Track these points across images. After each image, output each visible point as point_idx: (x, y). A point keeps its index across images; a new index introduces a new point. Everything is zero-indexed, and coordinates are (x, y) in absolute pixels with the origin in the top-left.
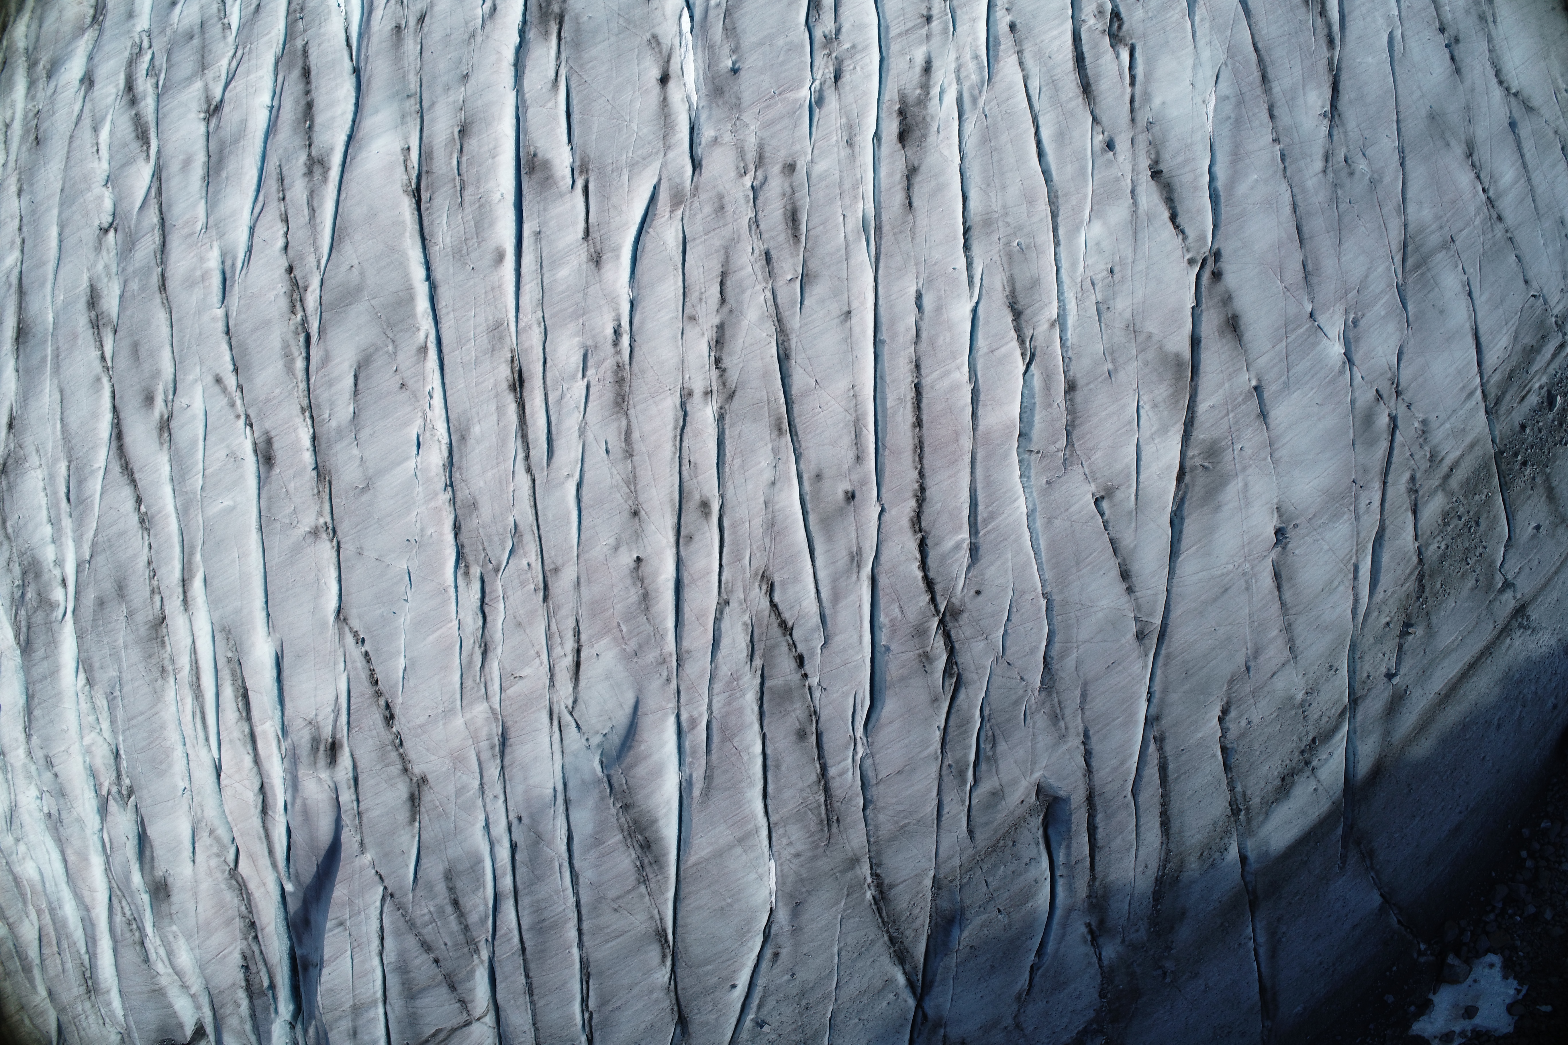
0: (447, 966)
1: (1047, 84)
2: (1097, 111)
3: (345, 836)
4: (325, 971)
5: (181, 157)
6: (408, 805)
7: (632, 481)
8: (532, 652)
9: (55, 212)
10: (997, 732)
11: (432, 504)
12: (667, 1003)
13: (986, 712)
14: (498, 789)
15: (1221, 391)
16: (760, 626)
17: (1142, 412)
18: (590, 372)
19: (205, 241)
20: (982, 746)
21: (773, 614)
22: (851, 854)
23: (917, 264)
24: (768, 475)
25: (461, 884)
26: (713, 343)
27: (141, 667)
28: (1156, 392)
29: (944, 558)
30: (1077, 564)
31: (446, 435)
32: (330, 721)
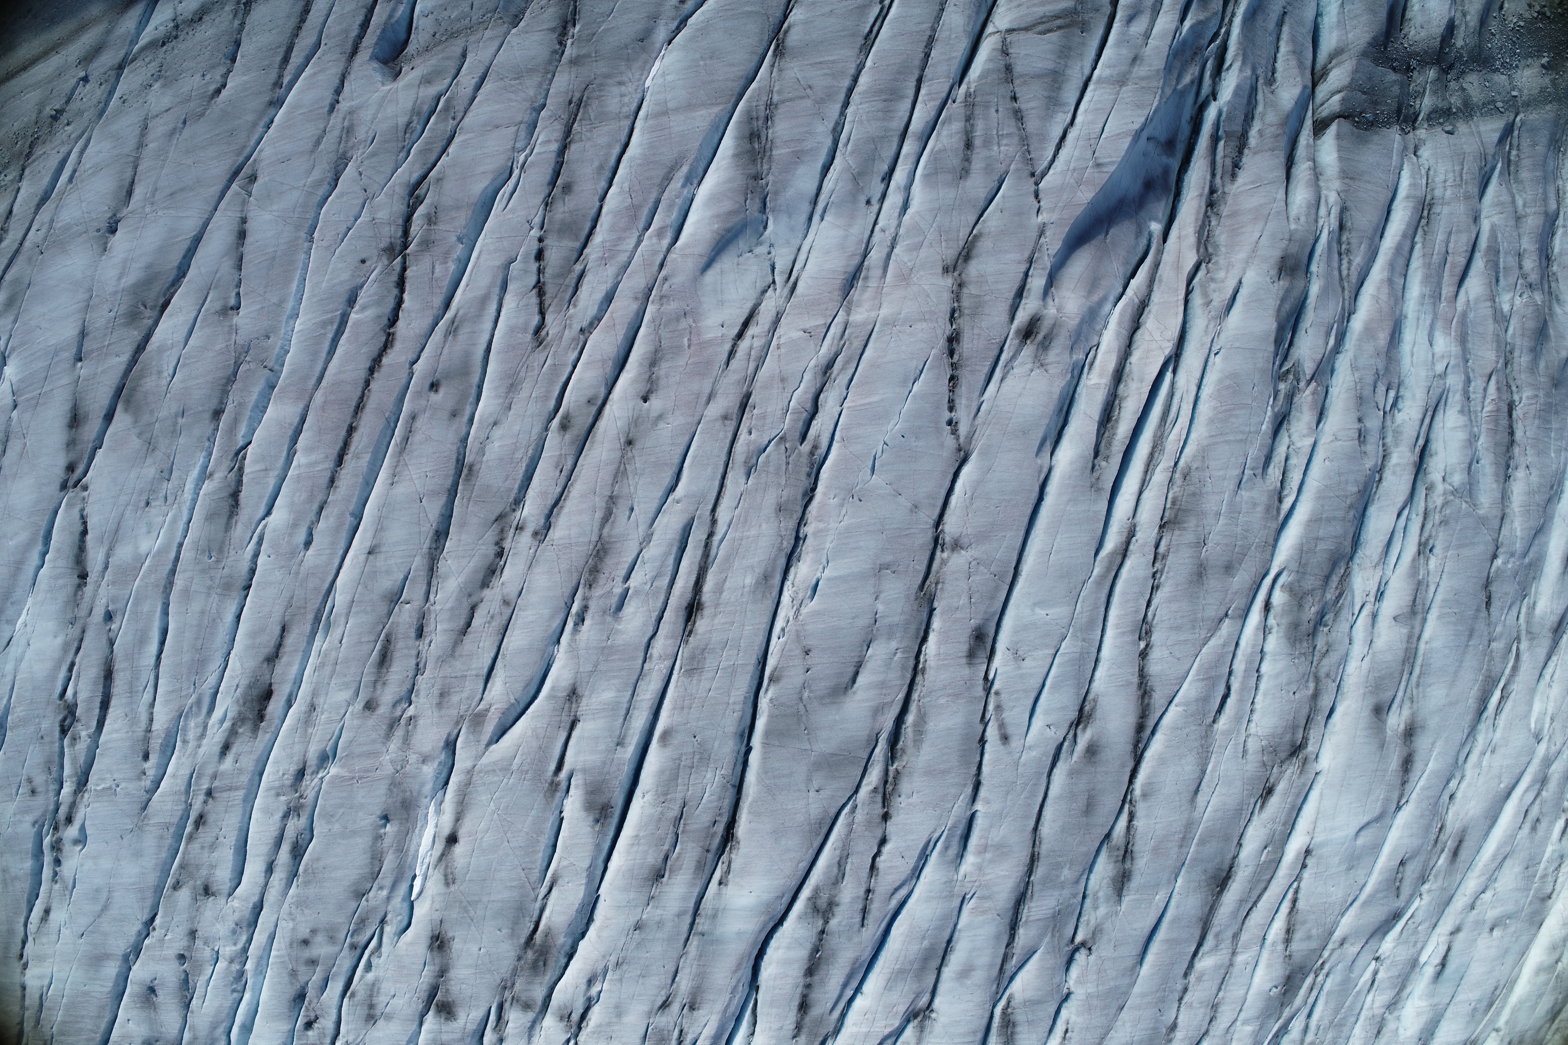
0: (1004, 91)
1: (137, 692)
2: (107, 651)
4: (1137, 126)
5: (969, 982)
6: (974, 252)
7: (620, 473)
8: (783, 350)
9: (1136, 989)
10: (401, 134)
11: (822, 526)
13: (403, 155)
14: (877, 236)
15: (106, 366)
16: (562, 300)
17: (171, 371)
18: (618, 590)
19: (970, 885)
20: (419, 128)
21: (546, 305)
22: (574, 69)
23: (297, 573)
24: (497, 433)
25: (955, 161)
26: (498, 572)
27: (1209, 488)
28: (154, 385)
29: (379, 303)
31: (785, 588)
32: (1020, 359)
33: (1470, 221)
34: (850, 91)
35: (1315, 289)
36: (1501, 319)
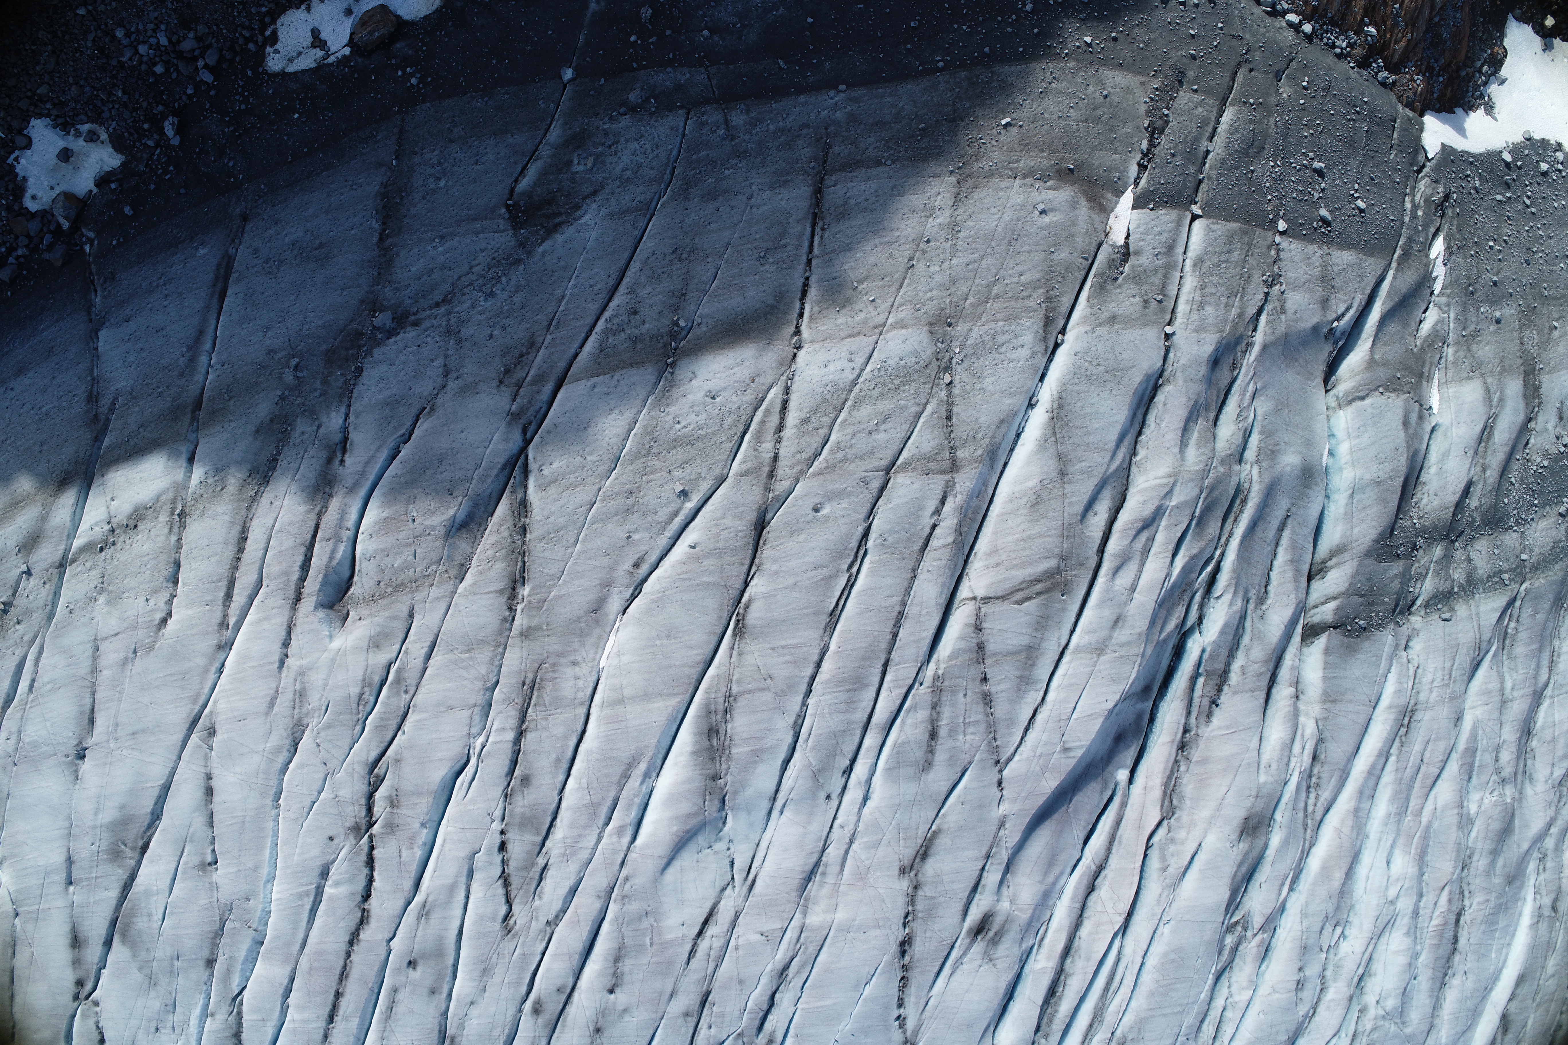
0: (975, 673)
3: (1016, 838)
4: (1110, 705)
6: (932, 851)
8: (741, 952)
10: (354, 706)
12: (766, 554)
13: (358, 728)
14: (836, 833)
15: (96, 898)
16: (527, 891)
17: (161, 917)
20: (372, 699)
21: (512, 897)
22: (525, 644)
24: (474, 1012)
25: (919, 754)
28: (146, 925)
29: (351, 880)
30: (243, 823)
32: (969, 955)
33: (1452, 725)
34: (813, 678)
35: (1276, 839)
36: (1465, 822)
